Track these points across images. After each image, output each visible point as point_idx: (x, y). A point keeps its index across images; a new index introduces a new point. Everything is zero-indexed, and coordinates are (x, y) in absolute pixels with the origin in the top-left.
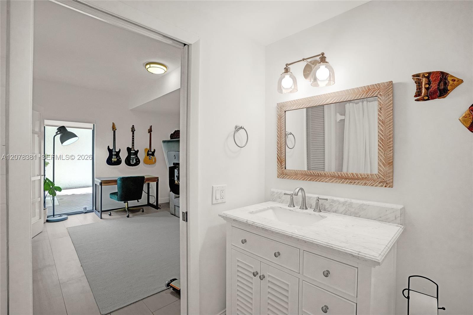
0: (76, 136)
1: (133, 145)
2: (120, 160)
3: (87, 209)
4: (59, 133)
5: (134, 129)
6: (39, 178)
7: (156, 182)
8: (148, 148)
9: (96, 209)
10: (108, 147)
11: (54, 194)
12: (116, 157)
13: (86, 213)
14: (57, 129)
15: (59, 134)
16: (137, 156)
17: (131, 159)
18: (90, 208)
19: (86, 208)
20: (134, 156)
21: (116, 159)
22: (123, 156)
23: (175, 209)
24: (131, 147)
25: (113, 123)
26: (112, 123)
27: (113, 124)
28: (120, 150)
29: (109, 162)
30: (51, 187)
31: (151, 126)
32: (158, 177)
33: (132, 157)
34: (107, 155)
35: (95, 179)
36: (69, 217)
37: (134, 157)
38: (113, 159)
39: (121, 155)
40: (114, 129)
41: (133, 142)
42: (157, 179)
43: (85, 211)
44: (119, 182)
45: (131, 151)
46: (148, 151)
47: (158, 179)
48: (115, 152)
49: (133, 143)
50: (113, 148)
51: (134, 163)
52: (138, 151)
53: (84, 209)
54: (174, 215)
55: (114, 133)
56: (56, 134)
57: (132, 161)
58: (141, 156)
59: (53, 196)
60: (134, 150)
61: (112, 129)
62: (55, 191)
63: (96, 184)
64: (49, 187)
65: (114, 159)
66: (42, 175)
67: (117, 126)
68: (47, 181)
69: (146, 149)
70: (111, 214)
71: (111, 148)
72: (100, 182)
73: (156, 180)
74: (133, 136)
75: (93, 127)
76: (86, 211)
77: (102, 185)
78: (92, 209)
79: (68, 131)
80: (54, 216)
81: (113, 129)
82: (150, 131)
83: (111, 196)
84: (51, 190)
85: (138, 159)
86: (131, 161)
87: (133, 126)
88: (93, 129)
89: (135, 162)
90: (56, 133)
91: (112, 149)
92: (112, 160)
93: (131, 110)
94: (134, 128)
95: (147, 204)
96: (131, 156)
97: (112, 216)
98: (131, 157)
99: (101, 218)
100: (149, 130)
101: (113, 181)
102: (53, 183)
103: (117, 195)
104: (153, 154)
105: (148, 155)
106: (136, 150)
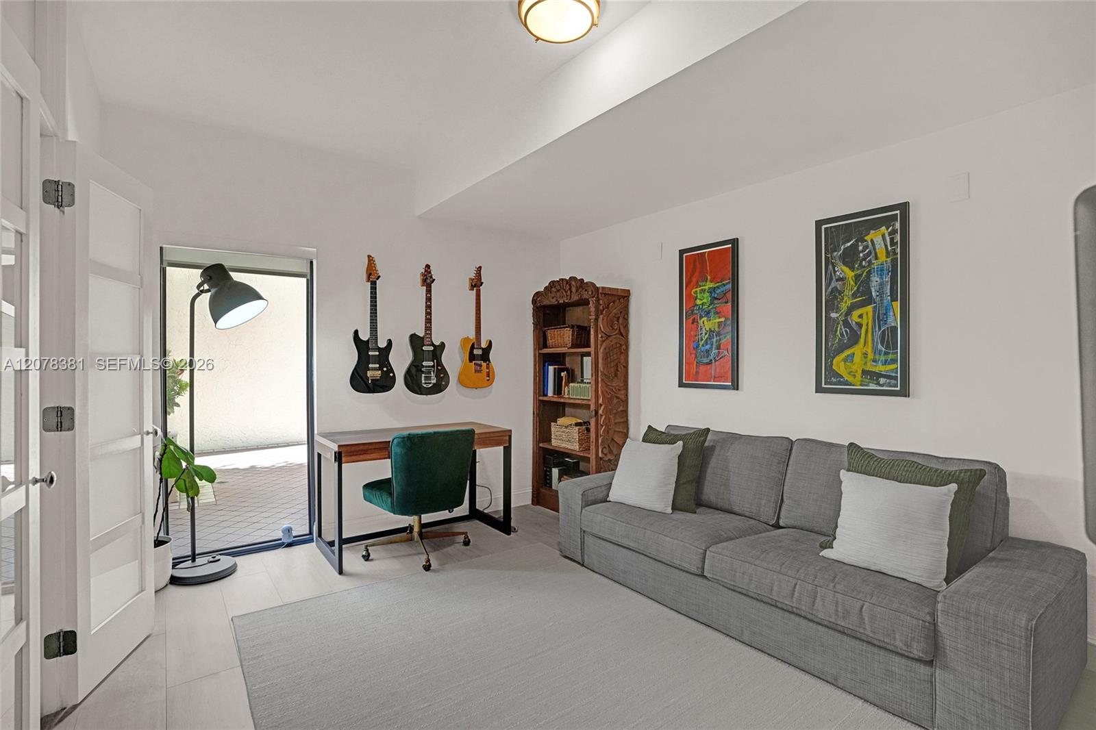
0: (259, 297)
1: (428, 328)
2: (391, 375)
3: (294, 534)
4: (206, 287)
5: (431, 277)
6: (135, 442)
7: (502, 447)
8: (472, 335)
9: (320, 535)
10: (356, 332)
11: (192, 492)
12: (378, 366)
13: (290, 545)
14: (201, 276)
15: (208, 291)
16: (439, 363)
17: (423, 372)
18: (301, 528)
19: (289, 530)
20: (431, 363)
21: (380, 372)
22: (400, 360)
23: (583, 543)
24: (421, 334)
25: (369, 256)
26: (367, 258)
27: (369, 261)
28: (390, 343)
29: (360, 382)
30: (184, 464)
31: (480, 267)
32: (511, 431)
33: (426, 367)
34: (351, 358)
35: (317, 438)
36: (239, 560)
37: (433, 366)
38: (369, 374)
39: (392, 358)
40: (372, 276)
41: (428, 317)
42: (507, 438)
43: (287, 541)
44: (395, 449)
45: (424, 345)
46: (472, 348)
47: (510, 437)
48: (374, 350)
49: (428, 321)
50: (369, 336)
51: (430, 385)
52: (443, 345)
53: (283, 532)
54: (579, 563)
55: (372, 288)
56: (197, 291)
57: (428, 378)
58: (453, 360)
59: (188, 496)
60: (433, 345)
61: (365, 276)
62: (197, 480)
63: (319, 455)
64: (176, 465)
65: (373, 374)
66: (148, 433)
67: (380, 268)
68: (172, 447)
69: (466, 340)
70: (369, 555)
71: (365, 336)
72: (337, 450)
73: (502, 439)
74: (429, 299)
75: (309, 271)
76: (290, 541)
77: (343, 459)
78: (308, 532)
79: (235, 279)
80: (194, 560)
81: (369, 275)
82: (476, 284)
83: (367, 494)
84: (183, 477)
85: (444, 370)
86: (423, 379)
87: (428, 266)
88: (309, 278)
89: (434, 381)
90: (198, 287)
91: (368, 341)
92: (368, 376)
93: (420, 217)
94: (430, 272)
95: (468, 514)
96: (424, 363)
97: (372, 560)
98: (423, 366)
99: (341, 572)
100: (472, 280)
101: (377, 446)
102: (190, 454)
103: (391, 494)
104: (485, 356)
105: (472, 357)
106: (437, 343)
